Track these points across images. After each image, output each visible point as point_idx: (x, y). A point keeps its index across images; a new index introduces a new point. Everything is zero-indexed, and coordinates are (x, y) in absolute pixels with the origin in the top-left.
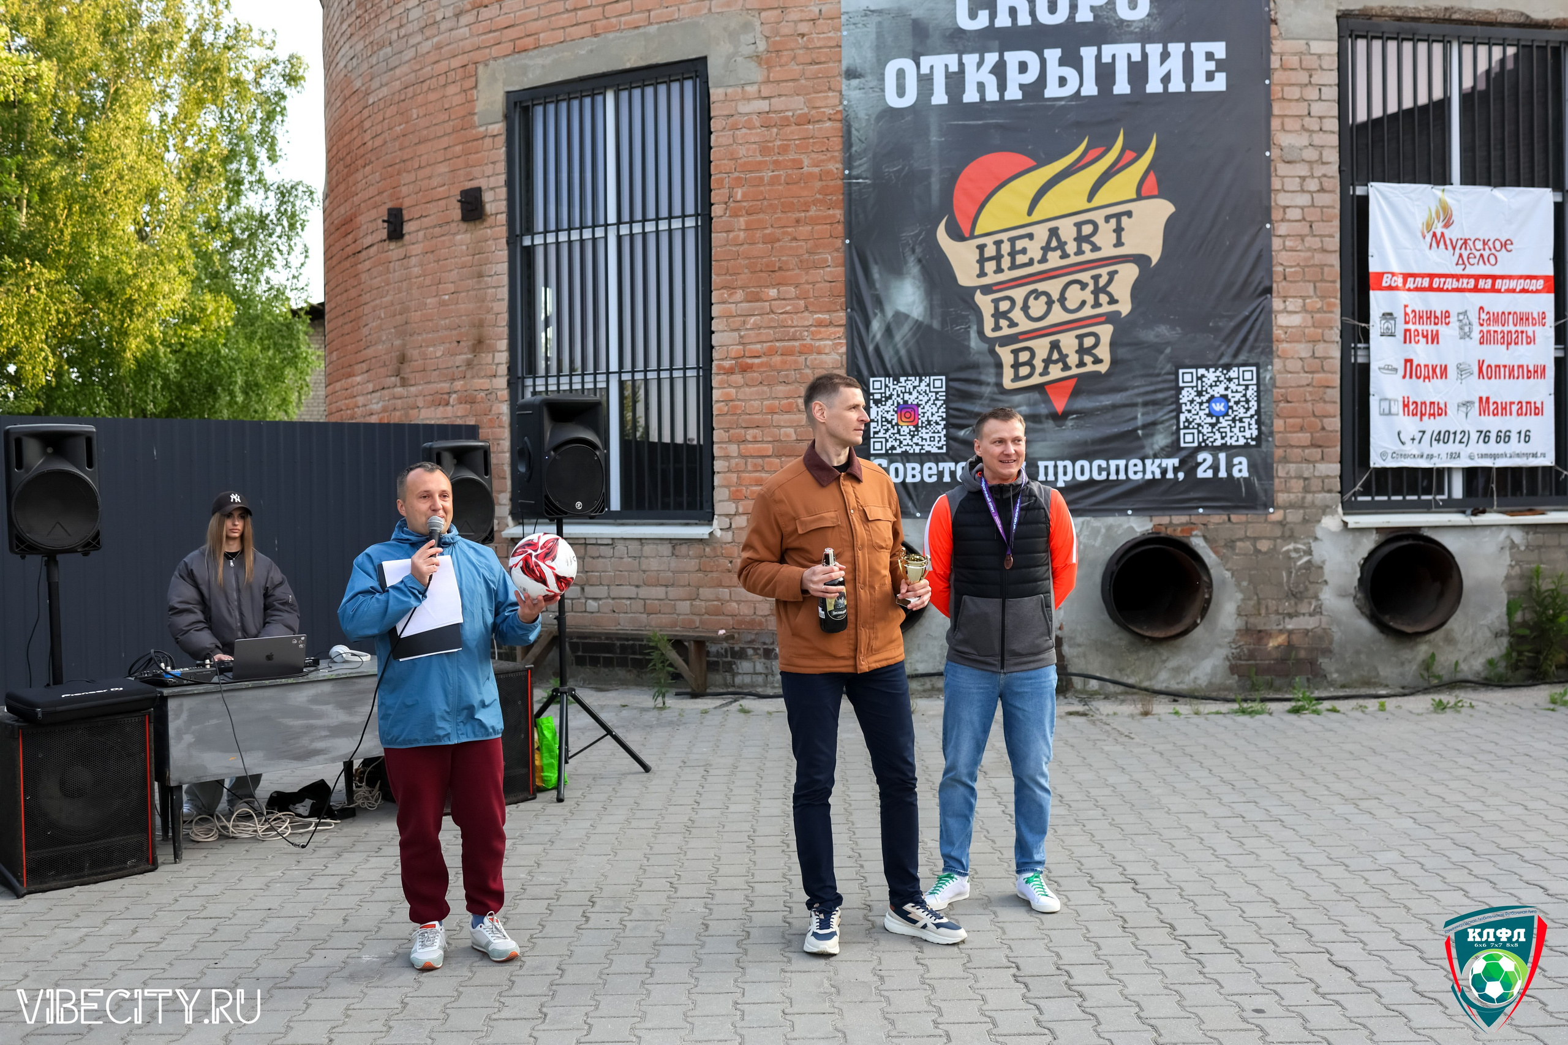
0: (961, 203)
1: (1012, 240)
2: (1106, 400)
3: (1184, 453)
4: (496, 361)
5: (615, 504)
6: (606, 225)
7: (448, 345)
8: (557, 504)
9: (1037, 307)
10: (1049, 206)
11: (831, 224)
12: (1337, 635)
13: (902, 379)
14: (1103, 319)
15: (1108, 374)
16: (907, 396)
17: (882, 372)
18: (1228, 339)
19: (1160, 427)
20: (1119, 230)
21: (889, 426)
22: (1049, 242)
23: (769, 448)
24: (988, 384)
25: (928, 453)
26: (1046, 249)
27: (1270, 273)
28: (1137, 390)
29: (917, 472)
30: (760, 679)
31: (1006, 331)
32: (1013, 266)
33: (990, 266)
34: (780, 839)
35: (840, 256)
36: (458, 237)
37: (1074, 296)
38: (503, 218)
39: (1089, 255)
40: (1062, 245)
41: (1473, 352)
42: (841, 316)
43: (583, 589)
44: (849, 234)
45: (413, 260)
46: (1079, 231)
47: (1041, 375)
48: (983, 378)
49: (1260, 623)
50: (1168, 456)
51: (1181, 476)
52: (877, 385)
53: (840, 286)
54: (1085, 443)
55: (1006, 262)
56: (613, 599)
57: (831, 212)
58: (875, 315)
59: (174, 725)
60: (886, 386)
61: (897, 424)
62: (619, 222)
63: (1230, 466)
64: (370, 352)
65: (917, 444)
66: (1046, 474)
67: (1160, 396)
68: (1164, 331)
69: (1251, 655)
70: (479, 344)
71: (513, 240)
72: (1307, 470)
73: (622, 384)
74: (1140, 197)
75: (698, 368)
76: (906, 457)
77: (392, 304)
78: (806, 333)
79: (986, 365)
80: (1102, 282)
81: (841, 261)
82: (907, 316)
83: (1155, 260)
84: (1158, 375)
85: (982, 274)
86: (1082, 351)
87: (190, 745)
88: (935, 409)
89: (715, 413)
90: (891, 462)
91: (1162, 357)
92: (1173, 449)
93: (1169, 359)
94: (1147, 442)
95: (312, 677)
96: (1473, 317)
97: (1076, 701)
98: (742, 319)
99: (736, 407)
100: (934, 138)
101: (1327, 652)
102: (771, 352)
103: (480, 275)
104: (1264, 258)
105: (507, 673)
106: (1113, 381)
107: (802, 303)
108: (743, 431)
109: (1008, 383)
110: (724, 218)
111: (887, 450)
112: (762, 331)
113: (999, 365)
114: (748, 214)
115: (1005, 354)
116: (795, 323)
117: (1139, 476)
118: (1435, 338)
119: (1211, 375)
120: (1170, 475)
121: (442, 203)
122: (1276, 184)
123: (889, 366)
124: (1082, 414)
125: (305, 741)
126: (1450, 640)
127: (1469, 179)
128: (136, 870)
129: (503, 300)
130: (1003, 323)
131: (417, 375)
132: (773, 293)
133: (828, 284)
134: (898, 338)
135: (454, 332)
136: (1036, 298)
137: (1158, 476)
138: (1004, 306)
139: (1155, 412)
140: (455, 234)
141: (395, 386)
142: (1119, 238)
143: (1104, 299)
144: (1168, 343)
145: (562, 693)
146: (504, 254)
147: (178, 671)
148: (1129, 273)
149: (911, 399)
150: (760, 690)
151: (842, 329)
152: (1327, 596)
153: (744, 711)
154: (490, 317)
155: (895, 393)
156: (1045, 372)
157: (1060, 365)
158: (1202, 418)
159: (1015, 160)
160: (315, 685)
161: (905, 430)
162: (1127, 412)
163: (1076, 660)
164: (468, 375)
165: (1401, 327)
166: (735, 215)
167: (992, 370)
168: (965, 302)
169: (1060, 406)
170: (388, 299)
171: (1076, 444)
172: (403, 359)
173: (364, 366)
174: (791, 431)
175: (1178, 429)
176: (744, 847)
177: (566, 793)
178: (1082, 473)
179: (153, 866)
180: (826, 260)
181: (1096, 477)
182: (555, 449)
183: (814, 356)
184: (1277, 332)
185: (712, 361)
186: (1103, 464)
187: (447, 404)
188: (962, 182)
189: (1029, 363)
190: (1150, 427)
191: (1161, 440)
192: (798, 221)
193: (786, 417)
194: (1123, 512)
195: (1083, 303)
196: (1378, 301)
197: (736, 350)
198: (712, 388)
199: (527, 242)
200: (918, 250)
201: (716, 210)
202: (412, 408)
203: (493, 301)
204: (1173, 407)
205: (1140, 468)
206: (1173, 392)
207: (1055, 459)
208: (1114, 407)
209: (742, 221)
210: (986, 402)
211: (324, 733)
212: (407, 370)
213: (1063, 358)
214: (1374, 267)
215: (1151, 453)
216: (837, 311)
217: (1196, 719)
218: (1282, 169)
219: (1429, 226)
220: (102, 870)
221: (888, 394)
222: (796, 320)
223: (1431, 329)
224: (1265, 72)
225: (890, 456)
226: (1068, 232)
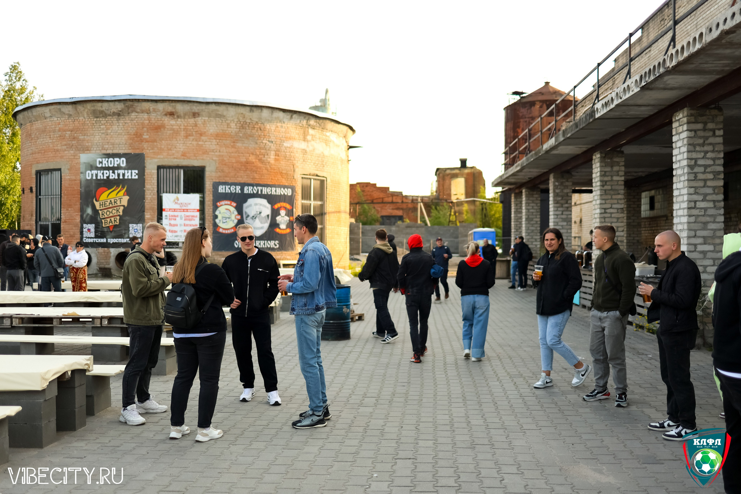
0: (97, 196)
1: (104, 202)
2: (119, 229)
4: (34, 218)
6: (49, 195)
9: (108, 213)
10: (110, 196)
11: (78, 198)
13: (88, 224)
14: (118, 215)
15: (118, 225)
16: (89, 227)
18: (138, 219)
21: (86, 232)
22: (110, 202)
23: (69, 236)
25: (92, 237)
26: (110, 204)
27: (144, 209)
28: (123, 227)
29: (90, 240)
31: (103, 217)
32: (105, 206)
33: (101, 206)
37: (114, 212)
38: (35, 192)
39: (116, 205)
40: (112, 203)
41: (183, 222)
42: (79, 214)
48: (100, 225)
52: (84, 225)
53: (80, 209)
54: (115, 236)
57: (78, 196)
58: (84, 213)
60: (86, 225)
65: (90, 236)
66: (109, 241)
67: (126, 228)
68: (127, 218)
70: (32, 215)
71: (37, 196)
73: (51, 223)
74: (124, 195)
76: (89, 238)
78: (74, 216)
79: (101, 222)
80: (118, 209)
81: (80, 204)
82: (89, 214)
83: (126, 206)
84: (125, 225)
86: (115, 221)
88: (93, 229)
91: (126, 222)
92: (128, 237)
93: (128, 222)
94: (124, 236)
96: (183, 216)
98: (66, 213)
99: (65, 228)
100: (94, 184)
102: (69, 219)
103: (32, 202)
104: (143, 206)
107: (74, 211)
109: (104, 226)
112: (69, 216)
114: (67, 195)
115: (103, 221)
117: (123, 242)
118: (175, 219)
119: (134, 225)
122: (146, 194)
123: (86, 222)
124: (115, 231)
127: (185, 192)
132: (70, 209)
133: (78, 208)
134: (88, 217)
135: (29, 212)
138: (103, 213)
139: (126, 231)
140: (30, 194)
142: (121, 202)
143: (118, 212)
144: (128, 220)
146: (36, 199)
148: (122, 208)
151: (79, 216)
154: (33, 210)
156: (109, 224)
157: (111, 223)
158: (133, 232)
159: (106, 189)
162: (121, 231)
163: (113, 272)
165: (168, 218)
166: (65, 195)
169: (111, 230)
171: (113, 236)
174: (73, 233)
178: (114, 241)
180: (78, 204)
181: (116, 242)
183: (75, 220)
184: (146, 218)
185: (61, 220)
186: (118, 239)
188: (97, 192)
189: (107, 222)
190: (125, 233)
191: (127, 236)
192: (74, 197)
193: (71, 230)
194: (119, 247)
196: (164, 213)
197: (65, 218)
199: (40, 197)
200: (91, 202)
201: (62, 195)
203: (33, 207)
204: (129, 230)
205: (123, 240)
206: (129, 228)
207: (111, 239)
209: (66, 197)
210: (101, 229)
214: (164, 207)
215: (125, 238)
216: (79, 212)
218: (147, 191)
219: (174, 201)
221: (86, 227)
222: (73, 214)
223: (174, 218)
224: (144, 175)
225: (86, 237)
226: (113, 201)
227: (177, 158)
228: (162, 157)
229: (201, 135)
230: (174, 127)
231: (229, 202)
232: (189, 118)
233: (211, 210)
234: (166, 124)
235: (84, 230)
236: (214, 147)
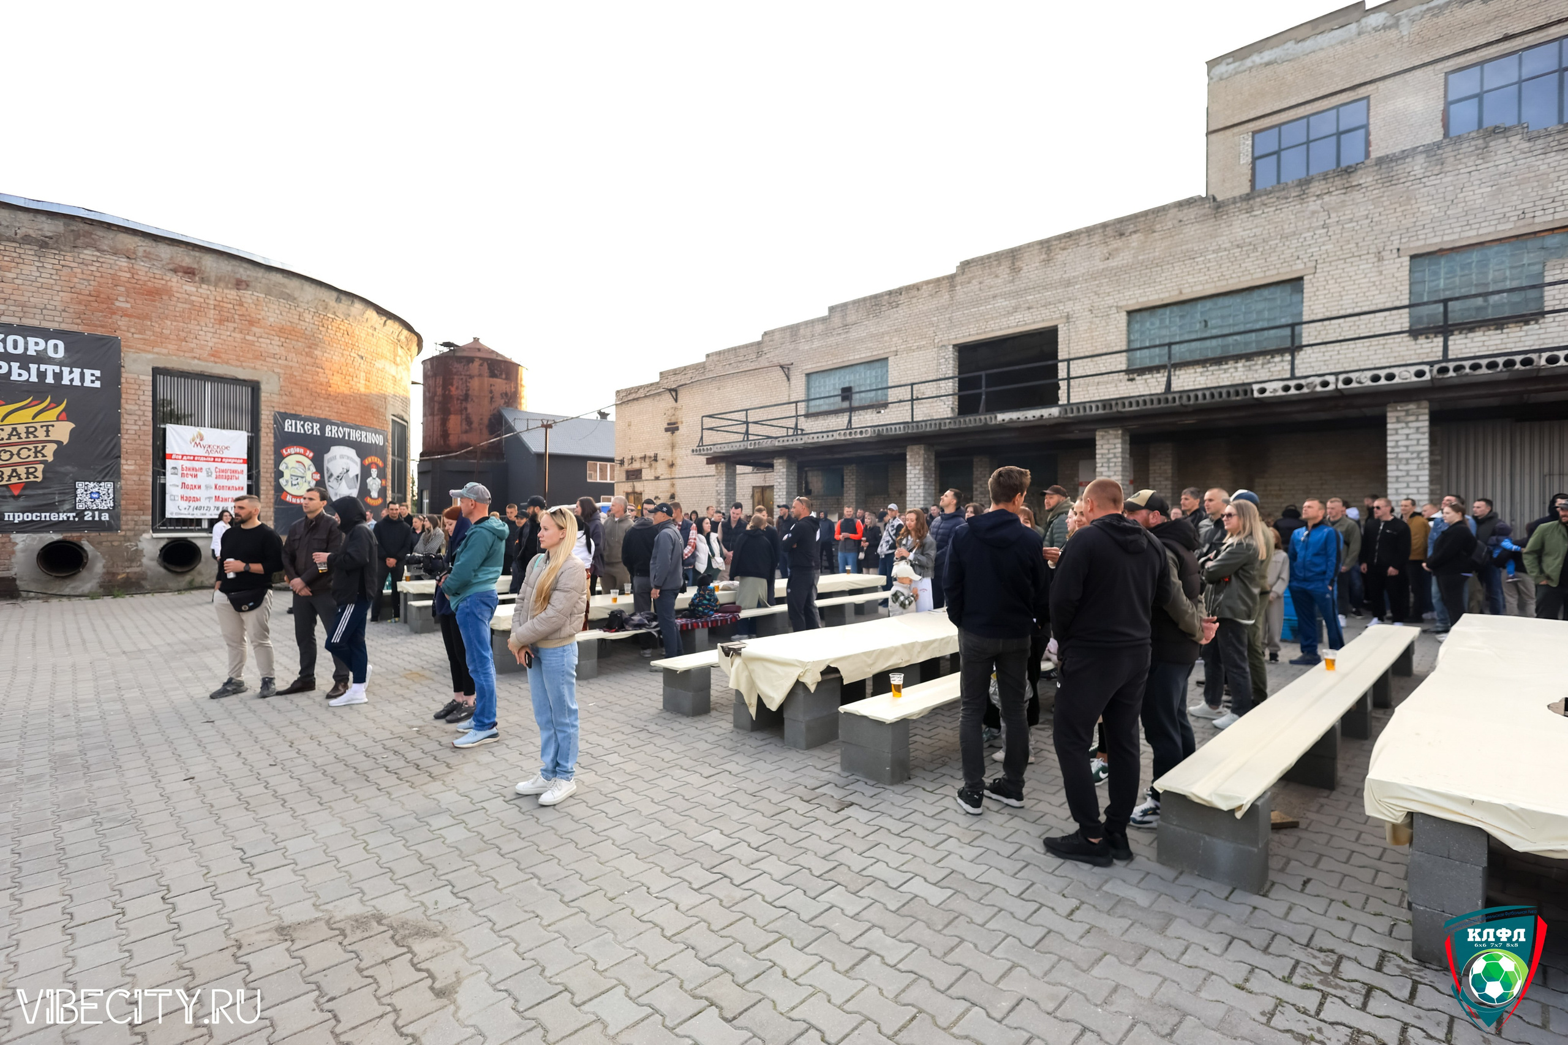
2: (41, 491)
3: (78, 511)
9: (5, 456)
10: (12, 419)
12: (149, 573)
14: (39, 462)
15: (42, 482)
18: (100, 472)
19: (66, 502)
20: (47, 431)
22: (12, 432)
26: (10, 435)
27: (120, 451)
28: (54, 488)
37: (25, 453)
39: (32, 439)
40: (18, 434)
41: (212, 481)
46: (27, 429)
47: (7, 481)
49: (114, 570)
50: (71, 512)
51: (76, 519)
54: (29, 507)
63: (100, 516)
66: (9, 518)
67: (66, 491)
69: (110, 581)
72: (136, 518)
74: (58, 419)
80: (39, 449)
83: (65, 443)
84: (65, 483)
86: (28, 473)
91: (68, 477)
92: (73, 509)
93: (71, 478)
94: (60, 507)
96: (213, 470)
97: (21, 600)
101: (145, 579)
104: (118, 445)
106: (44, 485)
117: (57, 519)
118: (196, 476)
119: (91, 484)
120: (71, 519)
122: (123, 421)
124: (29, 497)
126: (200, 573)
127: (213, 426)
136: (5, 453)
137: (66, 519)
139: (64, 496)
142: (47, 434)
143: (39, 455)
144: (71, 472)
148: (52, 446)
152: (145, 561)
156: (9, 480)
157: (17, 478)
158: (87, 499)
162: (50, 496)
165: (180, 472)
169: (16, 493)
171: (24, 507)
175: (76, 503)
178: (28, 518)
184: (123, 471)
186: (39, 514)
190: (61, 501)
191: (67, 506)
194: (48, 532)
195: (29, 456)
196: (169, 463)
204: (73, 495)
205: (57, 516)
206: (73, 490)
207: (14, 512)
208: (44, 494)
213: (18, 475)
214: (168, 451)
215: (62, 511)
218: (126, 416)
219: (193, 439)
223: (194, 473)
224: (120, 383)
226: (21, 429)
227: (199, 359)
228: (165, 351)
229: (252, 323)
230: (193, 298)
231: (302, 451)
232: (227, 287)
233: (272, 462)
234: (175, 289)
236: (276, 349)
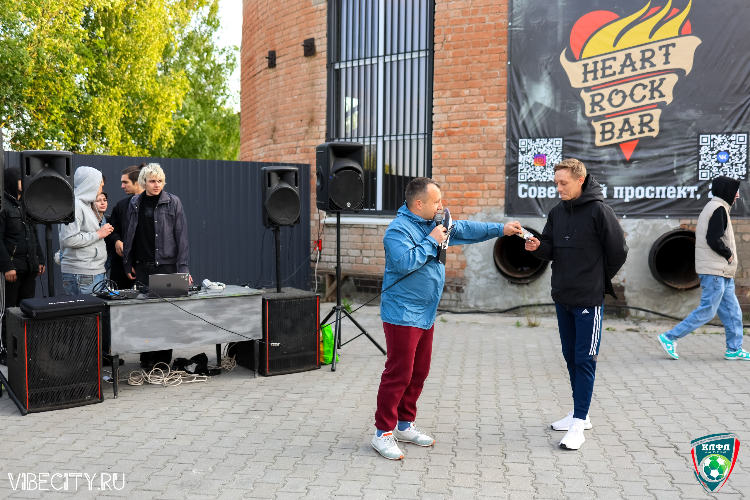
0: (574, 42)
1: (604, 61)
2: (656, 153)
3: (701, 184)
4: (320, 130)
5: (379, 206)
6: (378, 56)
7: (296, 122)
8: (336, 203)
9: (617, 99)
10: (626, 41)
11: (500, 53)
13: (538, 140)
14: (656, 106)
15: (657, 138)
16: (540, 150)
17: (526, 136)
18: (730, 118)
19: (687, 168)
20: (667, 55)
21: (529, 166)
22: (625, 62)
23: (462, 178)
24: (587, 143)
25: (551, 181)
26: (624, 66)
28: (675, 146)
29: (544, 192)
30: (454, 303)
31: (598, 113)
32: (604, 76)
33: (590, 76)
34: (454, 402)
35: (504, 71)
36: (302, 65)
37: (639, 92)
38: (325, 54)
39: (648, 69)
40: (633, 64)
42: (504, 105)
43: (361, 252)
44: (510, 59)
45: (280, 78)
46: (643, 55)
47: (618, 138)
48: (584, 139)
50: (692, 185)
51: (699, 196)
52: (523, 143)
53: (504, 88)
54: (642, 177)
55: (599, 74)
56: (377, 257)
57: (500, 47)
58: (523, 104)
59: (114, 322)
60: (528, 144)
61: (534, 165)
62: (385, 55)
64: (259, 127)
65: (545, 177)
66: (619, 194)
67: (688, 150)
68: (692, 113)
70: (312, 121)
71: (330, 65)
73: (384, 142)
74: (680, 35)
75: (425, 134)
76: (538, 183)
77: (270, 101)
78: (484, 115)
79: (586, 132)
80: (656, 85)
81: (505, 74)
82: (541, 105)
83: (688, 72)
84: (687, 138)
85: (585, 80)
86: (642, 124)
87: (123, 333)
88: (555, 157)
89: (433, 158)
90: (530, 186)
91: (690, 128)
92: (695, 181)
93: (694, 129)
94: (679, 177)
95: (193, 297)
97: (631, 323)
98: (449, 106)
99: (445, 155)
102: (465, 125)
103: (313, 85)
105: (305, 298)
106: (660, 142)
107: (482, 98)
108: (448, 168)
109: (598, 142)
110: (441, 51)
111: (527, 180)
112: (460, 113)
113: (593, 132)
114: (455, 48)
115: (597, 126)
116: (478, 109)
117: (673, 196)
119: (719, 139)
120: (692, 196)
121: (295, 47)
123: (530, 133)
124: (641, 160)
125: (188, 333)
128: (91, 402)
129: (324, 98)
130: (597, 108)
131: (281, 138)
132: (467, 92)
133: (497, 87)
134: (536, 117)
135: (300, 115)
136: (616, 94)
137: (685, 196)
138: (598, 99)
139: (684, 160)
140: (301, 63)
141: (270, 144)
142: (667, 59)
143: (656, 94)
144: (694, 120)
145: (338, 310)
146: (325, 73)
147: (118, 292)
148: (672, 79)
149: (542, 151)
150: (453, 309)
151: (504, 113)
153: (444, 321)
154: (317, 107)
155: (533, 148)
156: (620, 136)
157: (629, 132)
158: (713, 163)
159: (607, 15)
160: (195, 301)
161: (538, 168)
162: (668, 160)
163: (632, 299)
164: (306, 138)
166: (447, 49)
167: (589, 135)
168: (575, 96)
169: (628, 156)
170: (268, 99)
171: (636, 178)
172: (274, 130)
173: (257, 134)
174: (474, 168)
175: (698, 170)
176: (432, 407)
177: (337, 366)
178: (640, 194)
179: (101, 400)
180: (497, 74)
181: (648, 196)
182: (336, 172)
183: (488, 127)
185: (432, 130)
186: (652, 189)
187: (295, 153)
188: (576, 29)
189: (611, 131)
190: (681, 168)
191: (687, 176)
192: (481, 52)
193: (472, 160)
194: (663, 216)
195: (644, 97)
197: (445, 123)
198: (432, 145)
199: (337, 67)
200: (549, 67)
201: (437, 47)
202: (279, 155)
203: (319, 98)
204: (696, 157)
205: (674, 191)
206: (696, 148)
207: (624, 186)
208: (660, 157)
209: (451, 53)
210: (585, 153)
211: (199, 329)
212: (276, 135)
213: (631, 128)
215: (681, 183)
216: (502, 102)
217: (703, 337)
220: (71, 401)
221: (529, 148)
222: (479, 107)
225: (529, 183)
226: (636, 55)
235: (521, 158)
